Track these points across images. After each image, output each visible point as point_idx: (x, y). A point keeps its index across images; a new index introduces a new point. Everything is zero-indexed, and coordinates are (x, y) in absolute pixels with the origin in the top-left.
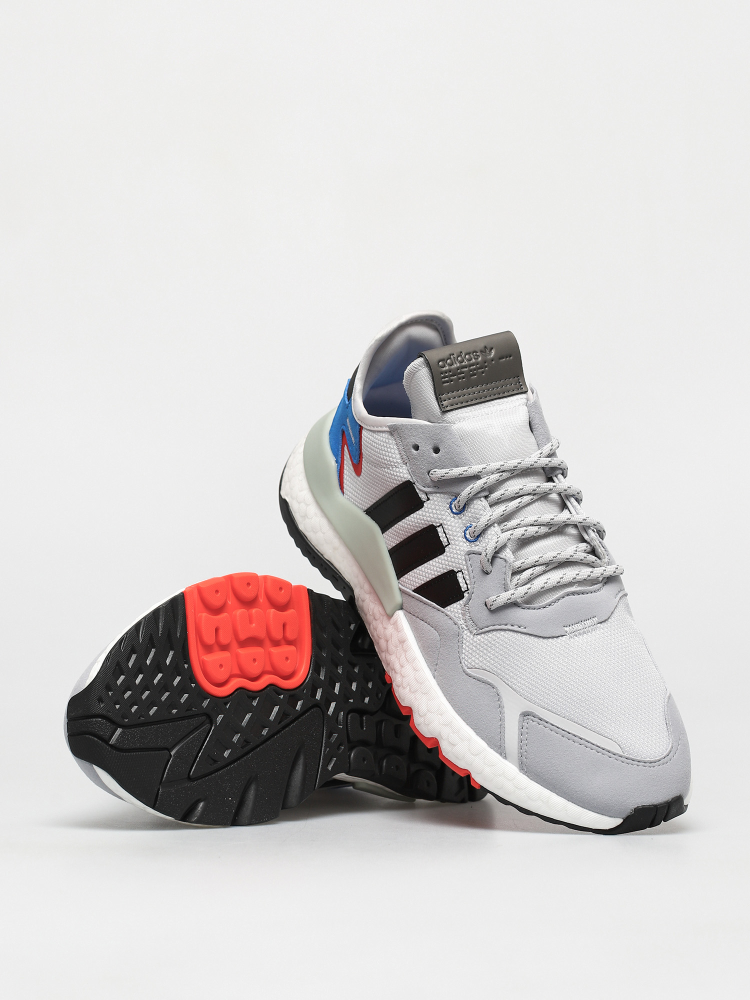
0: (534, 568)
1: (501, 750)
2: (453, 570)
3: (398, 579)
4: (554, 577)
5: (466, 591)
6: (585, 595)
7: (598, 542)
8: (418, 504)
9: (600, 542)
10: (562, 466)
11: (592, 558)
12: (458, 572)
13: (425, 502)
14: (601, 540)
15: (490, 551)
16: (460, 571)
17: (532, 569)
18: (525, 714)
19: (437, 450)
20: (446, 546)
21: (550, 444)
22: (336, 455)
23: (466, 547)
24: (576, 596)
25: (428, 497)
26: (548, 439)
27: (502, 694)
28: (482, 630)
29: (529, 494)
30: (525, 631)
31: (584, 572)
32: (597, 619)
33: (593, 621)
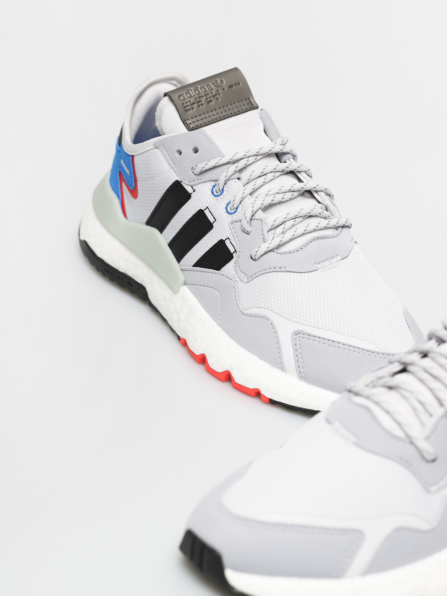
0: (284, 224)
1: (280, 365)
2: (222, 240)
3: (179, 263)
4: (302, 227)
5: (234, 252)
6: (327, 240)
7: (330, 202)
8: (187, 197)
9: (331, 202)
10: (293, 152)
11: (326, 214)
12: (225, 240)
13: (192, 193)
14: (331, 200)
15: (249, 215)
16: (227, 239)
17: (283, 225)
18: (297, 333)
19: (196, 151)
20: (214, 222)
21: (281, 138)
22: (116, 193)
23: (229, 218)
24: (321, 240)
25: (193, 189)
26: (279, 136)
27: (275, 322)
28: (251, 278)
29: (271, 172)
30: (285, 270)
31: (324, 223)
32: (340, 257)
33: (337, 258)
